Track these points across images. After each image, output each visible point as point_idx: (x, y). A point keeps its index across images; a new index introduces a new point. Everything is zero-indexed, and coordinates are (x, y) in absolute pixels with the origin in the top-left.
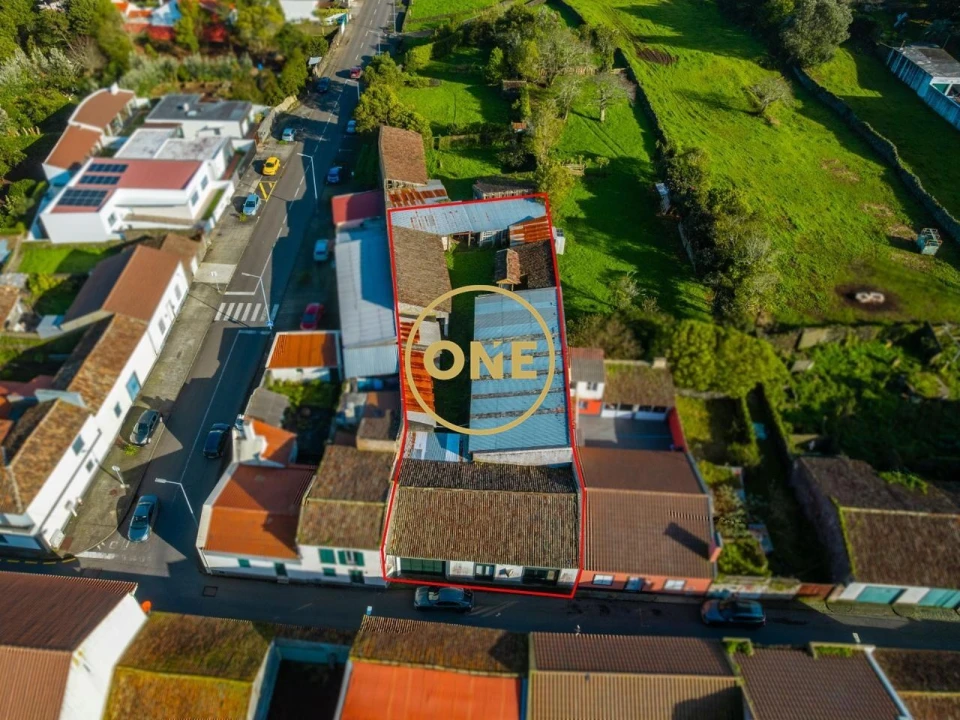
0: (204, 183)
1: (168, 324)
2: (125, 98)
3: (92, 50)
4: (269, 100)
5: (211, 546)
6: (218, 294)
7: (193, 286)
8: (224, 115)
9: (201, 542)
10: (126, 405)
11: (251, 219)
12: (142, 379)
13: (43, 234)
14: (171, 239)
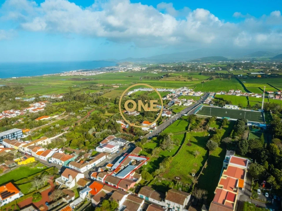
0: (115, 149)
1: (101, 161)
2: (114, 137)
3: (115, 130)
4: (130, 141)
5: (92, 176)
6: (108, 160)
7: (106, 158)
8: (123, 141)
9: (91, 175)
10: (93, 166)
11: (117, 154)
12: (96, 164)
13: (96, 150)
14: (106, 153)
